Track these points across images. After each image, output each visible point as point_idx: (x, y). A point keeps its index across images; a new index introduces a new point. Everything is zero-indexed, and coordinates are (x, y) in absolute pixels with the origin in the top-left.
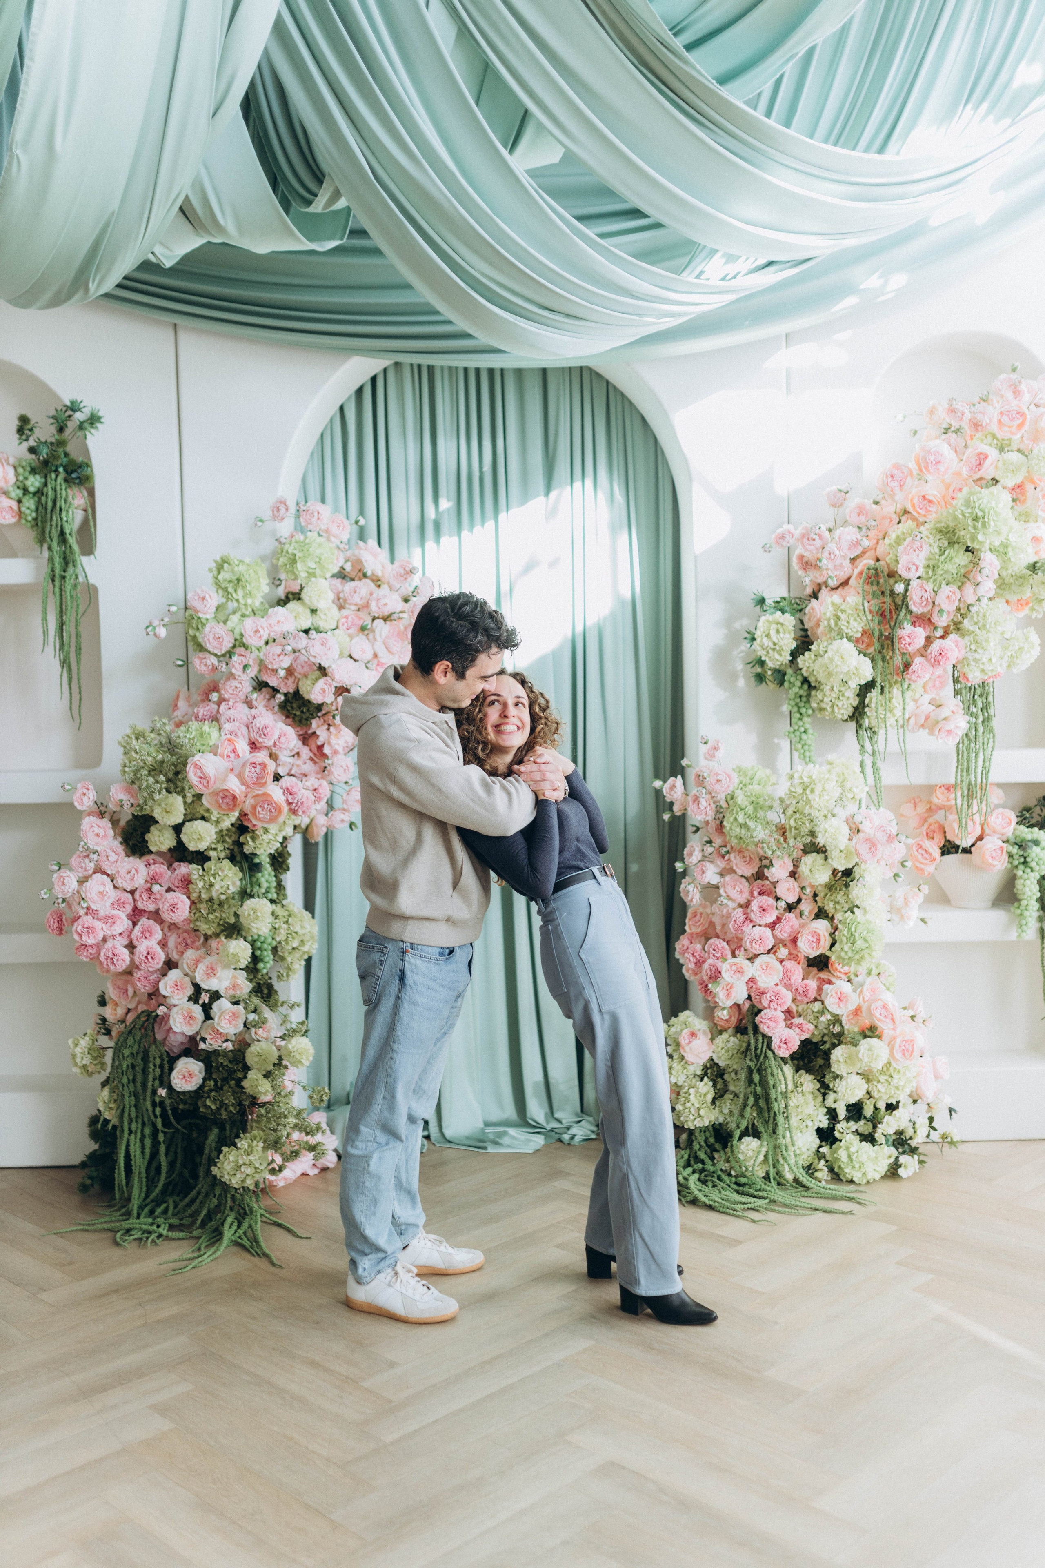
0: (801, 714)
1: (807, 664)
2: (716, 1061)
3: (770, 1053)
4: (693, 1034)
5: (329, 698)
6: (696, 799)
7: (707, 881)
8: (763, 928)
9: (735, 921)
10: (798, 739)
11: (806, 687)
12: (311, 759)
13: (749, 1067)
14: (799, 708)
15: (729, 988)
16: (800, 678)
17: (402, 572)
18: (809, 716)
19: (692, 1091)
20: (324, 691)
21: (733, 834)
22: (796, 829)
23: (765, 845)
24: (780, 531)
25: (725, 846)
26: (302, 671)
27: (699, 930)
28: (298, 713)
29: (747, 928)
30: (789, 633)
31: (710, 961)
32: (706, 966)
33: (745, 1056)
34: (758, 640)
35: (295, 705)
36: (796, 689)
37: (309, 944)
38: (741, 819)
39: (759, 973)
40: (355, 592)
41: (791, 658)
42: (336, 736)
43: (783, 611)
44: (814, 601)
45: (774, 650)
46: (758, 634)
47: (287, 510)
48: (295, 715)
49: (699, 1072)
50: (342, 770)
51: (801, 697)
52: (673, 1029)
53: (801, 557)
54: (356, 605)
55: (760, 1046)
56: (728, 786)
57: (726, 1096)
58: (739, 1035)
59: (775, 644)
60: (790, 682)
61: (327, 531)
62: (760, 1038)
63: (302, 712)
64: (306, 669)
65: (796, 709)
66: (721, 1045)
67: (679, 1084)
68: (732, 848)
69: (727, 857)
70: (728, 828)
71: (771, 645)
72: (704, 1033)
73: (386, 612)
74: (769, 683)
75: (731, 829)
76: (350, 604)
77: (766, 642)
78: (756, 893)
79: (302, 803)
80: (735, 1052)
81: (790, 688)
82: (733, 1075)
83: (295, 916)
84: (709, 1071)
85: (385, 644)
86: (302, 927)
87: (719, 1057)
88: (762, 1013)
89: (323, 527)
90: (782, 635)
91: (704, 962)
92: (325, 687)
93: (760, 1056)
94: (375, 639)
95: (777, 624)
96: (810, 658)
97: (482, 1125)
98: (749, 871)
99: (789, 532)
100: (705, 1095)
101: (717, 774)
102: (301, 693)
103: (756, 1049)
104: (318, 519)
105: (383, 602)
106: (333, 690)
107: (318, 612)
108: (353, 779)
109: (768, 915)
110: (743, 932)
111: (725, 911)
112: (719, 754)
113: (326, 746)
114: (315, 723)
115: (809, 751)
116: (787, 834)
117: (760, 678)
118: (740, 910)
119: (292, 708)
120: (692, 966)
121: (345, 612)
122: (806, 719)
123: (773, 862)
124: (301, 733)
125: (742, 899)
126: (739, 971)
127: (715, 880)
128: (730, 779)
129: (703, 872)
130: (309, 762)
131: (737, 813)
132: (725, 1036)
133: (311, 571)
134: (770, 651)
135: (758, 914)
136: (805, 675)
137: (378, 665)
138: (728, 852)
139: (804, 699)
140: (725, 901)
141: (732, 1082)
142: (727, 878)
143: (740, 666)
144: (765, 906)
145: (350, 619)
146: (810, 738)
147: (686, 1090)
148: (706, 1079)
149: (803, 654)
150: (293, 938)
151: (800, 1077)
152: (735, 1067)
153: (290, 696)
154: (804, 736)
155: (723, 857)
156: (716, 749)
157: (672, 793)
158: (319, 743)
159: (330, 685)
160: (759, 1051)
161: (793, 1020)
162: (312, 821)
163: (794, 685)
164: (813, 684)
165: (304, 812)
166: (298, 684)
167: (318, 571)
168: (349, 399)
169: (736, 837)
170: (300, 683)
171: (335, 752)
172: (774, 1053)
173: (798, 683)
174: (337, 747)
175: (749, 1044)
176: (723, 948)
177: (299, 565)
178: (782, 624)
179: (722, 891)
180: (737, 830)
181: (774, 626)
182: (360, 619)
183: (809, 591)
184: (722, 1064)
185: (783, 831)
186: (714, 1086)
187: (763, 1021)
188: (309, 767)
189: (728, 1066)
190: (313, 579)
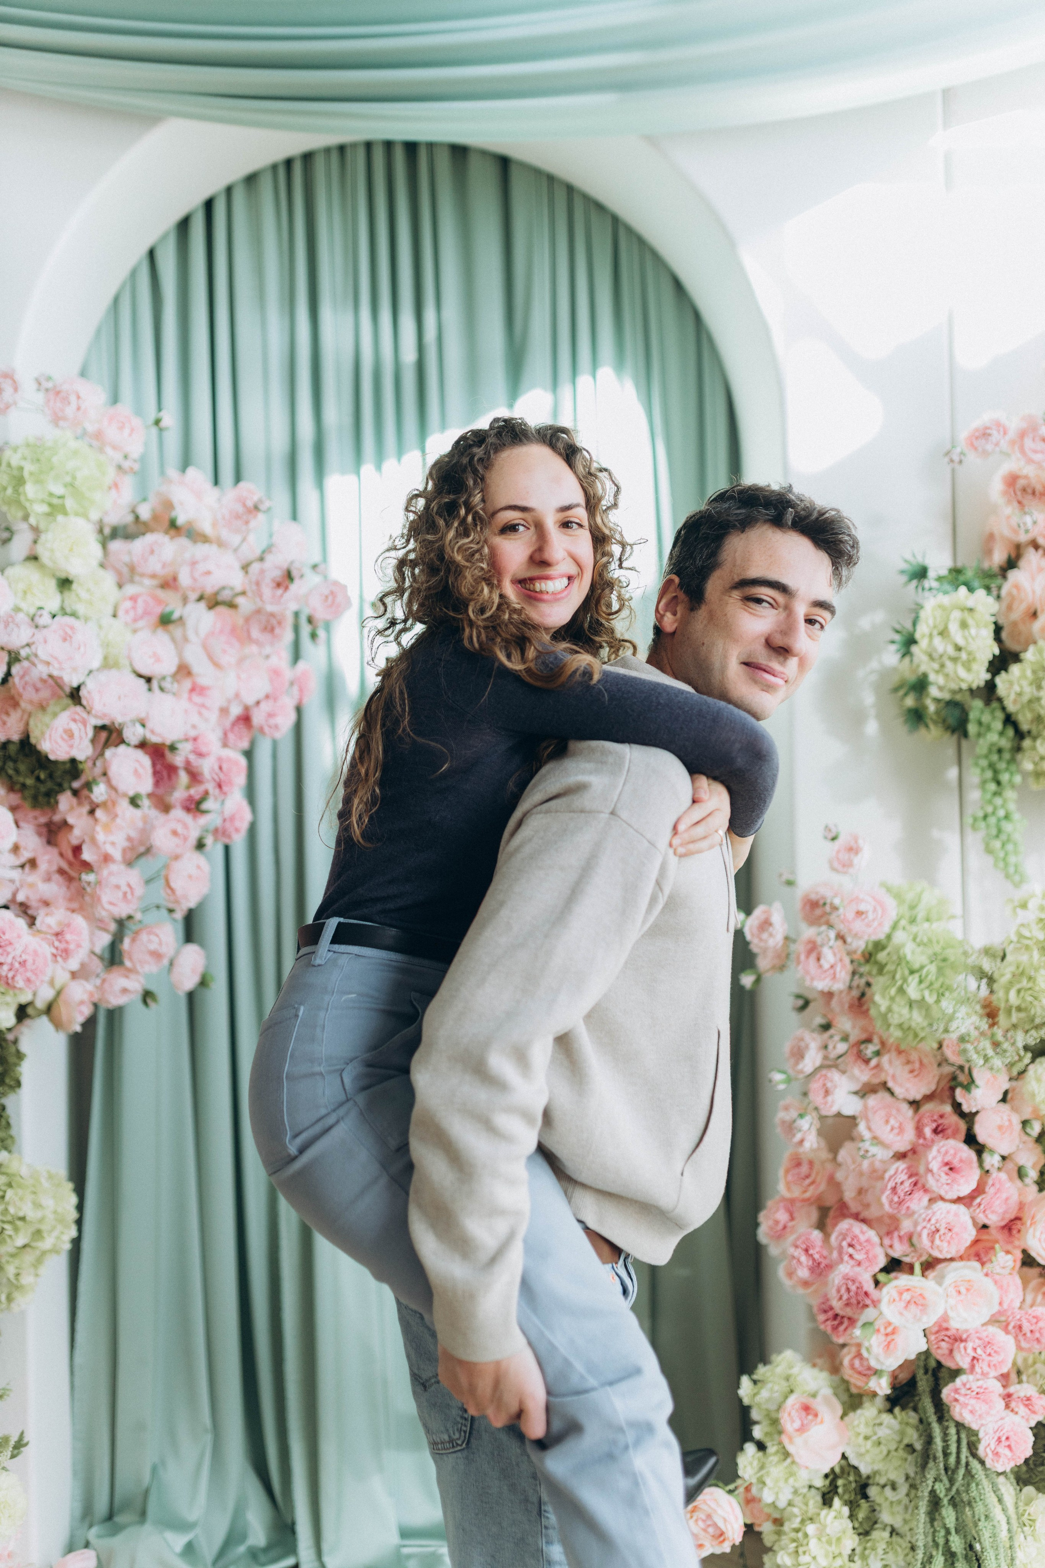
0: (999, 783)
1: (1017, 688)
2: (854, 1461)
3: (975, 1464)
4: (807, 1409)
5: (82, 750)
6: (813, 949)
7: (834, 1110)
8: (954, 1207)
9: (894, 1189)
10: (994, 832)
11: (1010, 732)
12: (61, 872)
13: (933, 1492)
14: (996, 772)
15: (892, 1332)
16: (1000, 715)
17: (240, 509)
18: (1013, 786)
19: (811, 1529)
20: (70, 734)
21: (894, 1019)
22: (1019, 1009)
23: (969, 1047)
24: (977, 423)
25: (869, 1040)
26: (36, 697)
27: (807, 1195)
28: (30, 782)
29: (918, 1203)
30: (986, 626)
31: (845, 1268)
32: (836, 1278)
33: (924, 1466)
34: (923, 643)
35: (22, 767)
36: (993, 737)
37: (55, 1234)
38: (913, 991)
39: (952, 1301)
40: (152, 552)
41: (988, 676)
42: (107, 828)
43: (971, 590)
44: (1013, 575)
45: (955, 660)
46: (921, 632)
47: (16, 389)
48: (24, 785)
49: (820, 1482)
50: (120, 895)
51: (1000, 751)
52: (764, 1394)
53: (1012, 480)
54: (153, 576)
55: (953, 1448)
56: (880, 924)
57: (875, 1535)
58: (897, 1410)
59: (959, 649)
60: (980, 723)
61: (98, 435)
62: (952, 1431)
63: (38, 779)
64: (45, 694)
65: (989, 774)
66: (863, 1430)
67: (782, 1503)
68: (883, 1044)
69: (873, 1062)
70: (883, 1009)
71: (951, 650)
72: (826, 1400)
73: (210, 585)
74: (932, 726)
75: (889, 1010)
76: (142, 575)
77: (939, 644)
78: (928, 1131)
79: (23, 964)
80: (893, 1446)
81: (979, 735)
82: (888, 1490)
83: (20, 1186)
84: (840, 1482)
85: (205, 647)
86: (37, 1205)
87: (860, 1455)
88: (959, 1381)
89: (90, 428)
90: (973, 631)
91: (830, 1267)
92: (73, 726)
93: (955, 1471)
94: (186, 639)
95: (962, 610)
96: (1024, 676)
97: (394, 1539)
98: (917, 1089)
99: (998, 424)
100: (839, 1539)
101: (857, 900)
102: (33, 740)
103: (946, 1454)
104: (79, 409)
105: (201, 568)
106: (90, 733)
107: (74, 586)
108: (145, 910)
109: (962, 1181)
110: (910, 1214)
111: (866, 1164)
112: (862, 860)
113: (85, 848)
114: (65, 800)
115: (1016, 852)
116: (1002, 1018)
117: (917, 716)
118: (901, 1165)
119: (17, 771)
120: (803, 1273)
121: (130, 589)
122: (1010, 794)
123: (975, 1074)
124: (43, 820)
125: (903, 1143)
126: (918, 1302)
127: (849, 1105)
128: (884, 910)
129: (827, 1092)
130: (57, 877)
131: (905, 980)
132: (869, 1412)
133: (55, 501)
134: (949, 665)
135: (944, 1178)
136: (1011, 707)
137: (193, 690)
138: (878, 1053)
139: (1007, 756)
140: (874, 1150)
141: (885, 1505)
142: (872, 1101)
143: (869, 699)
144: (956, 1163)
145: (140, 601)
146: (1017, 827)
147: (796, 1523)
148: (837, 1502)
149: (1006, 670)
150: (16, 1229)
151: (1028, 1502)
152: (893, 1476)
153: (12, 749)
154: (1007, 827)
155: (867, 1061)
156: (853, 850)
157: (765, 936)
158: (75, 842)
159: (84, 723)
160: (952, 1459)
161: (1011, 1389)
162: (59, 993)
163: (989, 728)
164: (1025, 727)
165: (28, 980)
166: (27, 724)
167: (69, 503)
168: (164, 238)
169: (900, 1026)
170: (32, 723)
171: (107, 858)
172: (982, 1463)
173: (998, 725)
174: (110, 850)
175: (929, 1441)
176: (868, 1241)
177: (30, 490)
178: (971, 610)
179: (862, 1127)
180: (901, 1013)
181: (956, 615)
182: (159, 601)
183: (999, 557)
184: (865, 1470)
185: (991, 1014)
186: (852, 1517)
187: (961, 1399)
188: (54, 889)
189: (876, 1473)
190: (60, 518)
